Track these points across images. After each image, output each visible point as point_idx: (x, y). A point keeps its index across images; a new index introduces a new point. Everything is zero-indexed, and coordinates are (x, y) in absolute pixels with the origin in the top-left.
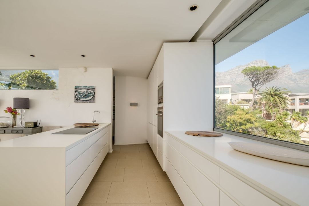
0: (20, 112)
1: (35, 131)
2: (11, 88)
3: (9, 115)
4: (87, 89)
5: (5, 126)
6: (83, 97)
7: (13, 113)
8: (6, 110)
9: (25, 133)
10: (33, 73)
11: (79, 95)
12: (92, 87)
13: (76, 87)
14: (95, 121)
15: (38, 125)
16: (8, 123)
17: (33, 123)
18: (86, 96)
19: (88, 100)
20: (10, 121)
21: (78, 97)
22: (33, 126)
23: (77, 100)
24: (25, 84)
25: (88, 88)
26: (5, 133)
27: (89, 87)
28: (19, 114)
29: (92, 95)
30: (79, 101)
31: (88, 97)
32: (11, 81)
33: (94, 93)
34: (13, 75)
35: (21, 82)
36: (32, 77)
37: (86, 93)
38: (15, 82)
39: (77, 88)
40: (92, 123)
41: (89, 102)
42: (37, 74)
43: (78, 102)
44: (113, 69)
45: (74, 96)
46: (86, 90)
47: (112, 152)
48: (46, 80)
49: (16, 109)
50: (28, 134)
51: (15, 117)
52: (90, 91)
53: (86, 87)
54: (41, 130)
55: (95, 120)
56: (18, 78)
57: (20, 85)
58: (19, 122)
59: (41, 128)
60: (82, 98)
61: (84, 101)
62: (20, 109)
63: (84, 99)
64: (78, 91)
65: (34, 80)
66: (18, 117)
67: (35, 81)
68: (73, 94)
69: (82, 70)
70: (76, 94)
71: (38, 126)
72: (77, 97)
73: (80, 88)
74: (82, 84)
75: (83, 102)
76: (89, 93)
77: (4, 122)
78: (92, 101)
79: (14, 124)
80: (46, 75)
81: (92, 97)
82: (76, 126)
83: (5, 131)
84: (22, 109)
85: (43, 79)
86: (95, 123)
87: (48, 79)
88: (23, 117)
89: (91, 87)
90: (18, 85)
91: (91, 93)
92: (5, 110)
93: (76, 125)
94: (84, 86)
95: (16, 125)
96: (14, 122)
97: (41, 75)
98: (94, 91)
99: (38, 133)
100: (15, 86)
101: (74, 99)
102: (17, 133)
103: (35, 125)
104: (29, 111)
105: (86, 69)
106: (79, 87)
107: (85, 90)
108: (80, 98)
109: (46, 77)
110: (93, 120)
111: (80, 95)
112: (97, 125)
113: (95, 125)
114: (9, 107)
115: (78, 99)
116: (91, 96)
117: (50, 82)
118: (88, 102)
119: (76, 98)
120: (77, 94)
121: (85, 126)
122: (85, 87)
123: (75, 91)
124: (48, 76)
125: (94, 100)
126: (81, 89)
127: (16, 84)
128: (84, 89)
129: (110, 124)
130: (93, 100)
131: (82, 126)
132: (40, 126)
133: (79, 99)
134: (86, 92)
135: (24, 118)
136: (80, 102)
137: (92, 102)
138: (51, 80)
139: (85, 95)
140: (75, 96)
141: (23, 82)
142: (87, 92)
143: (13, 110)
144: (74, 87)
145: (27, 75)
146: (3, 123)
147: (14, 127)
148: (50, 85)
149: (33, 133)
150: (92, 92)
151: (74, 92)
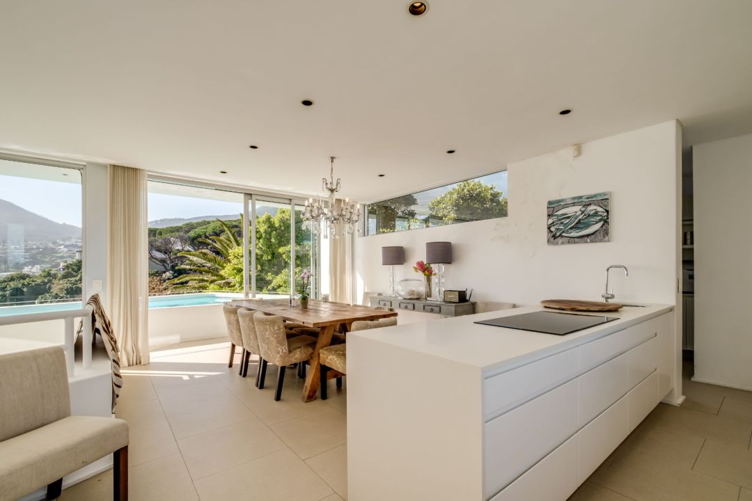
0: (437, 272)
1: (460, 310)
2: (430, 224)
3: (421, 276)
4: (584, 203)
5: (415, 297)
6: (571, 228)
7: (427, 272)
8: (416, 266)
9: (444, 314)
10: (465, 190)
11: (559, 222)
12: (600, 195)
13: (550, 203)
14: (613, 296)
15: (468, 298)
16: (420, 291)
17: (457, 293)
18: (579, 225)
19: (588, 236)
20: (422, 289)
21: (558, 229)
22: (457, 301)
23: (554, 237)
24: (452, 215)
25: (585, 201)
26: (414, 309)
27: (588, 198)
28: (435, 274)
29: (600, 220)
30: (560, 240)
31: (588, 226)
32: (431, 212)
33: (607, 212)
34: (433, 201)
35: (445, 212)
36: (463, 198)
37: (580, 217)
38: (436, 214)
39: (553, 207)
40: (603, 300)
41: (592, 241)
42: (472, 190)
43: (557, 244)
44: (678, 121)
45: (546, 227)
46: (580, 207)
47: (682, 405)
48: (492, 200)
49: (432, 265)
50: (448, 314)
51: (429, 280)
52: (592, 207)
53: (581, 197)
54: (473, 309)
55: (610, 292)
56: (442, 206)
57: (444, 219)
58: (435, 290)
59: (474, 305)
60: (567, 232)
61: (576, 239)
62: (437, 265)
63: (574, 234)
64: (557, 213)
65: (468, 204)
66: (434, 279)
67: (468, 207)
68: (544, 222)
69: (569, 152)
70: (551, 221)
71: (467, 301)
72: (553, 229)
73: (562, 203)
74: (567, 194)
75: (571, 243)
76: (589, 215)
77: (414, 289)
78: (600, 236)
79: (429, 295)
80: (491, 188)
81: (600, 224)
82: (546, 307)
83: (414, 305)
84: (440, 265)
85: (485, 200)
86: (610, 301)
87: (495, 196)
88: (441, 281)
89: (595, 196)
90: (441, 218)
91: (596, 214)
92: (414, 268)
93: (546, 305)
94: (574, 198)
95: (430, 296)
96: (428, 290)
97: (480, 192)
98: (605, 206)
99: (467, 314)
100: (435, 221)
101: (546, 234)
102: (432, 311)
103: (462, 297)
104: (451, 268)
105: (579, 150)
106: (559, 201)
107: (577, 208)
108: (563, 232)
109: (492, 194)
110: (603, 292)
111: (562, 223)
112: (615, 309)
113: (606, 308)
114: (420, 260)
115: (558, 234)
116: (597, 222)
117: (498, 203)
118: (588, 240)
119: (552, 232)
120: (553, 223)
121: (572, 309)
122: (577, 201)
123: (549, 215)
124: (495, 190)
125: (606, 233)
126: (566, 206)
127: (438, 217)
128: (574, 204)
129: (671, 309)
130: (604, 233)
131: (563, 310)
132: (472, 300)
133: (560, 235)
134: (579, 213)
135: (443, 283)
136: (562, 243)
137: (601, 241)
138: (501, 199)
139: (577, 221)
140: (549, 228)
141: (449, 212)
142: (583, 212)
143: (425, 267)
144: (546, 205)
145: (455, 196)
146: (413, 291)
147: (428, 299)
148: (497, 211)
149: (457, 314)
150: (599, 209)
151: (546, 217)
